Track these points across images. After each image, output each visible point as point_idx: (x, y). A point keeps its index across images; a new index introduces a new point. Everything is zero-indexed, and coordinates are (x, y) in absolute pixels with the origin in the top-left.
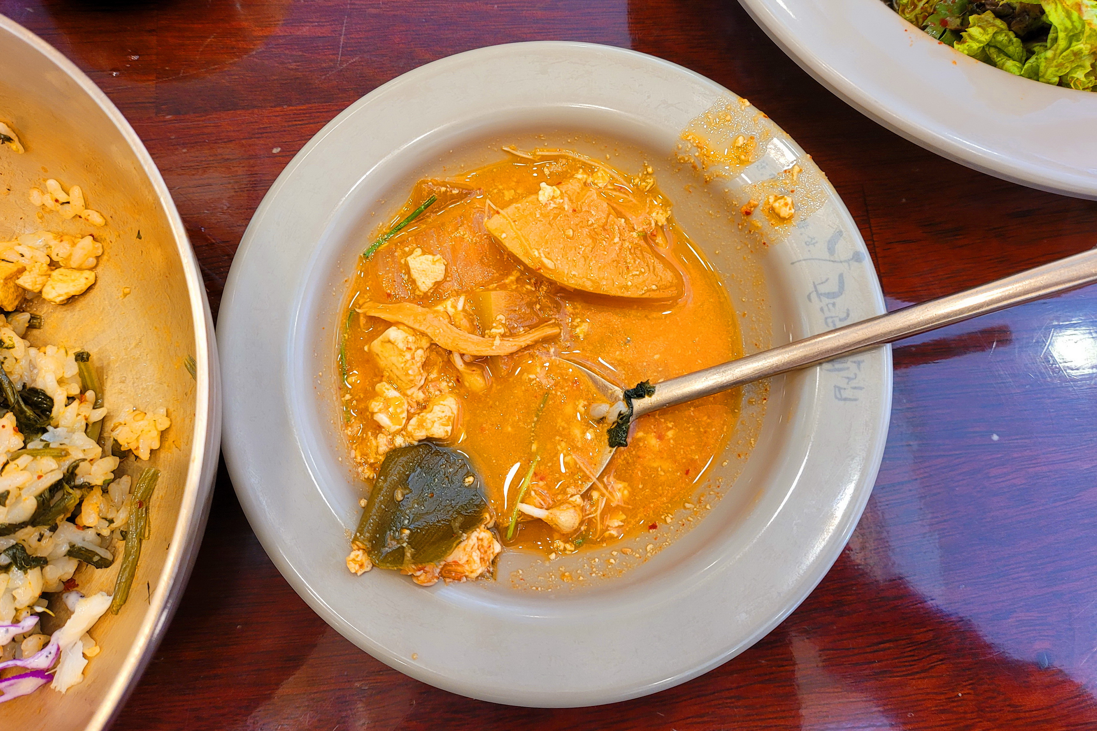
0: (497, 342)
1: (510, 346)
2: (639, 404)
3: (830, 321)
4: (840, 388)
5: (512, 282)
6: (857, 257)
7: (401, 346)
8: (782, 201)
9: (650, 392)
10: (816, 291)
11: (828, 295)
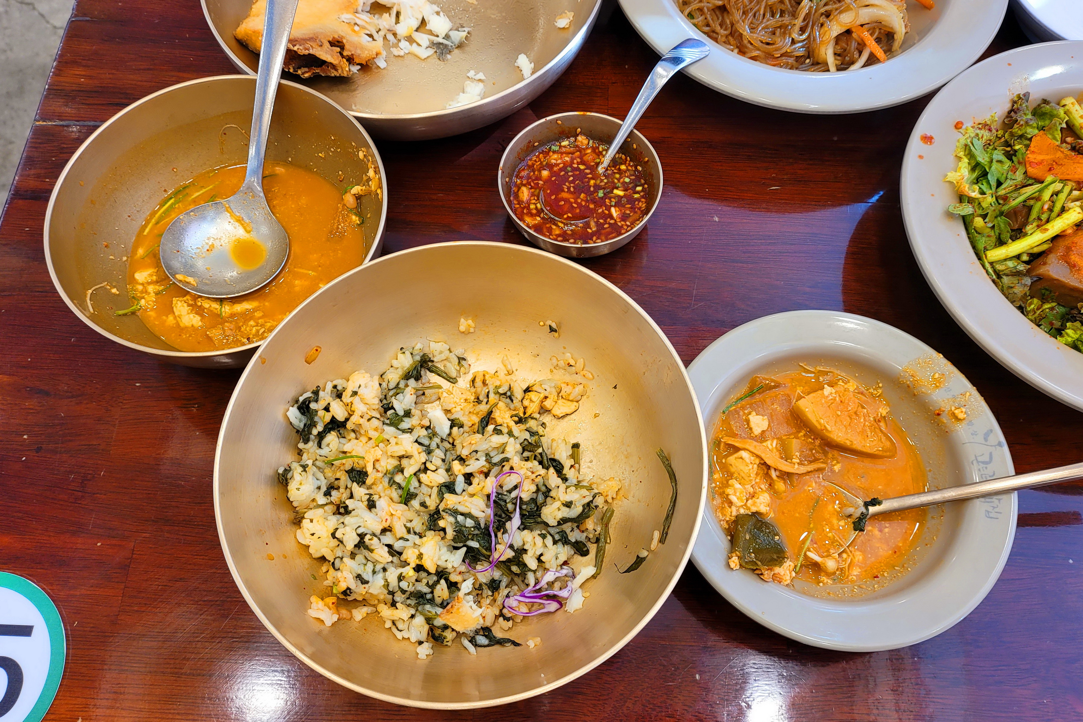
0: (796, 466)
1: (803, 469)
2: (872, 509)
3: (984, 476)
4: (988, 512)
5: (802, 436)
6: (1000, 444)
7: (748, 461)
8: (959, 410)
9: (879, 503)
10: (977, 459)
11: (983, 463)
